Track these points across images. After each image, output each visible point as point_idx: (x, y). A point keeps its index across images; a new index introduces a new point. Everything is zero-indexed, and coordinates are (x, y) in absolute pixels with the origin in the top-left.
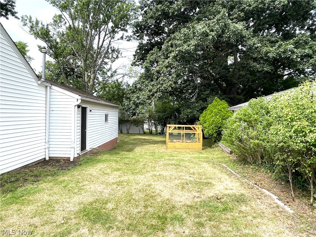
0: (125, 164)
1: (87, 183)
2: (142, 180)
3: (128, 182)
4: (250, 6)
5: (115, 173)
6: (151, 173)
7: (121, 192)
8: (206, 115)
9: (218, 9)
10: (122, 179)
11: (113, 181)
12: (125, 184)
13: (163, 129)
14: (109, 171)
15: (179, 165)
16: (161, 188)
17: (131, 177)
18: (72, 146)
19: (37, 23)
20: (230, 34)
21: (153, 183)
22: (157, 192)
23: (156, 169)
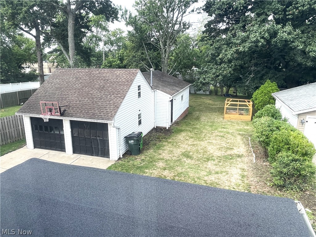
0: (195, 133)
1: (180, 143)
2: (203, 144)
3: (197, 145)
4: (303, 6)
5: (191, 139)
6: (208, 141)
7: (194, 149)
8: (258, 94)
9: (275, 6)
10: (194, 143)
11: (190, 144)
12: (196, 145)
13: (228, 91)
14: (188, 138)
15: (223, 137)
16: (210, 149)
17: (198, 142)
18: (167, 121)
19: (126, 11)
20: (276, 39)
21: (207, 146)
22: (209, 150)
23: (211, 138)
